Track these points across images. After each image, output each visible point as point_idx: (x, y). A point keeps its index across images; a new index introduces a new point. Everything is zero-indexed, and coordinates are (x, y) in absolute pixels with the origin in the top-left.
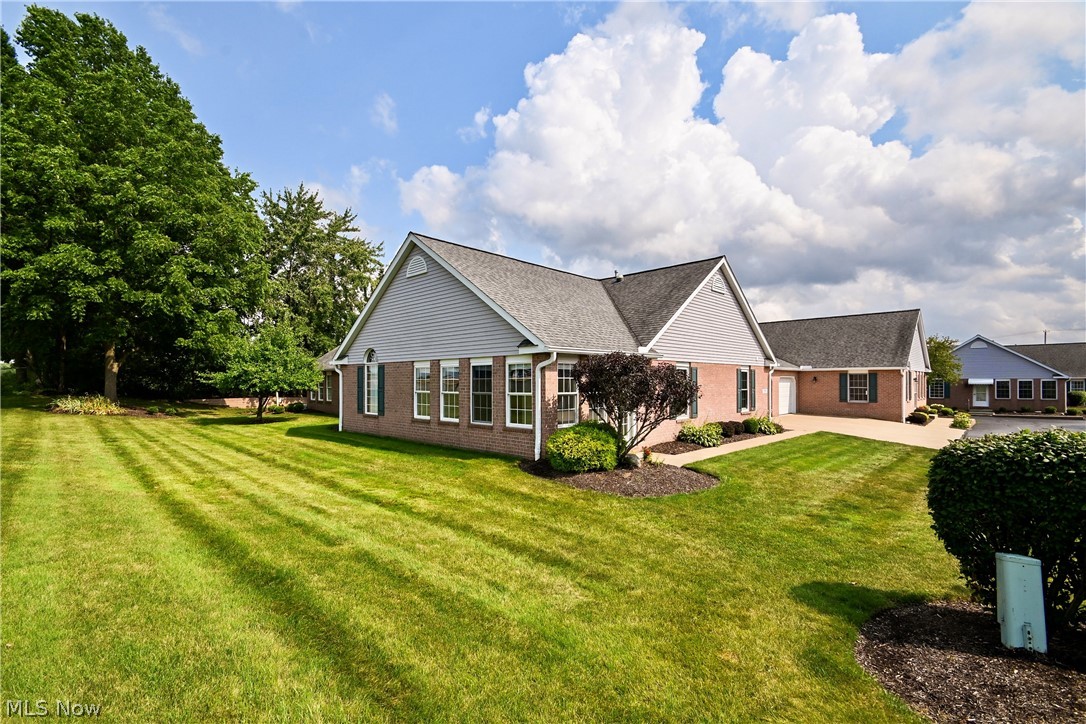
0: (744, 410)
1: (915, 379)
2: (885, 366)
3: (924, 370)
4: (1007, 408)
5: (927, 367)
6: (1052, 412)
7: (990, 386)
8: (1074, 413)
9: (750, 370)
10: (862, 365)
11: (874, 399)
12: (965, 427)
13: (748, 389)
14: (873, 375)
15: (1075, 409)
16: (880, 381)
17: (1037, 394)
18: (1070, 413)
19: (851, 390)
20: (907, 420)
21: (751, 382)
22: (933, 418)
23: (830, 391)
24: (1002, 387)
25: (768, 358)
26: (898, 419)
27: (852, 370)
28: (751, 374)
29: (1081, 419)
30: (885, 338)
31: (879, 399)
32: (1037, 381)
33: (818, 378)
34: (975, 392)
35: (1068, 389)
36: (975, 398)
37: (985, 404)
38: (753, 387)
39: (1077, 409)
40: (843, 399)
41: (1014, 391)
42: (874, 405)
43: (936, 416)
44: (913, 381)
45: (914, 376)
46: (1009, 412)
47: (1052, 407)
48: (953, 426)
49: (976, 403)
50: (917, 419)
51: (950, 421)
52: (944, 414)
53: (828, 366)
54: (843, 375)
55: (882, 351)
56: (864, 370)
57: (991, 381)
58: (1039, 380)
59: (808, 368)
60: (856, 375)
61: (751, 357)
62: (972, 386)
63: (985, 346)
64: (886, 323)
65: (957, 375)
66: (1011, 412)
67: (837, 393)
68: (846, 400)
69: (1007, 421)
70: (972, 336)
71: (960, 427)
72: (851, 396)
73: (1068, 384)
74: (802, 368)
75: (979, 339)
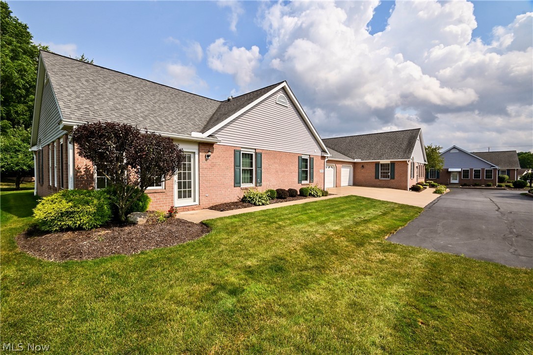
0: (304, 182)
1: (417, 167)
2: (399, 159)
3: (423, 162)
4: (468, 184)
5: (425, 161)
6: (490, 186)
7: (459, 172)
8: (501, 186)
9: (310, 158)
10: (387, 159)
11: (393, 177)
12: (441, 193)
13: (308, 169)
14: (393, 164)
15: (501, 184)
16: (396, 167)
17: (483, 176)
18: (499, 186)
19: (381, 173)
20: (410, 189)
21: (310, 165)
22: (426, 188)
23: (370, 173)
24: (466, 173)
25: (324, 151)
26: (405, 189)
27: (382, 161)
28: (310, 160)
29: (504, 189)
30: (401, 144)
31: (395, 177)
32: (483, 169)
33: (364, 166)
34: (452, 175)
35: (498, 174)
36: (451, 178)
37: (457, 182)
38: (312, 168)
39: (503, 184)
40: (377, 177)
41: (471, 175)
42: (393, 180)
43: (428, 187)
44: (415, 168)
45: (416, 165)
46: (468, 186)
47: (490, 183)
48: (435, 192)
49: (452, 181)
50: (415, 189)
51: (434, 190)
52: (432, 186)
53: (369, 159)
54: (377, 164)
55: (398, 151)
56: (387, 161)
57: (460, 170)
58: (484, 169)
59: (359, 160)
60: (384, 164)
61: (312, 150)
62: (450, 172)
63: (457, 151)
64: (402, 136)
65: (442, 166)
66: (469, 185)
67: (374, 174)
68: (378, 178)
69: (467, 190)
70: (452, 146)
71: (439, 193)
72: (381, 176)
73: (499, 171)
74: (356, 160)
75: (454, 148)
